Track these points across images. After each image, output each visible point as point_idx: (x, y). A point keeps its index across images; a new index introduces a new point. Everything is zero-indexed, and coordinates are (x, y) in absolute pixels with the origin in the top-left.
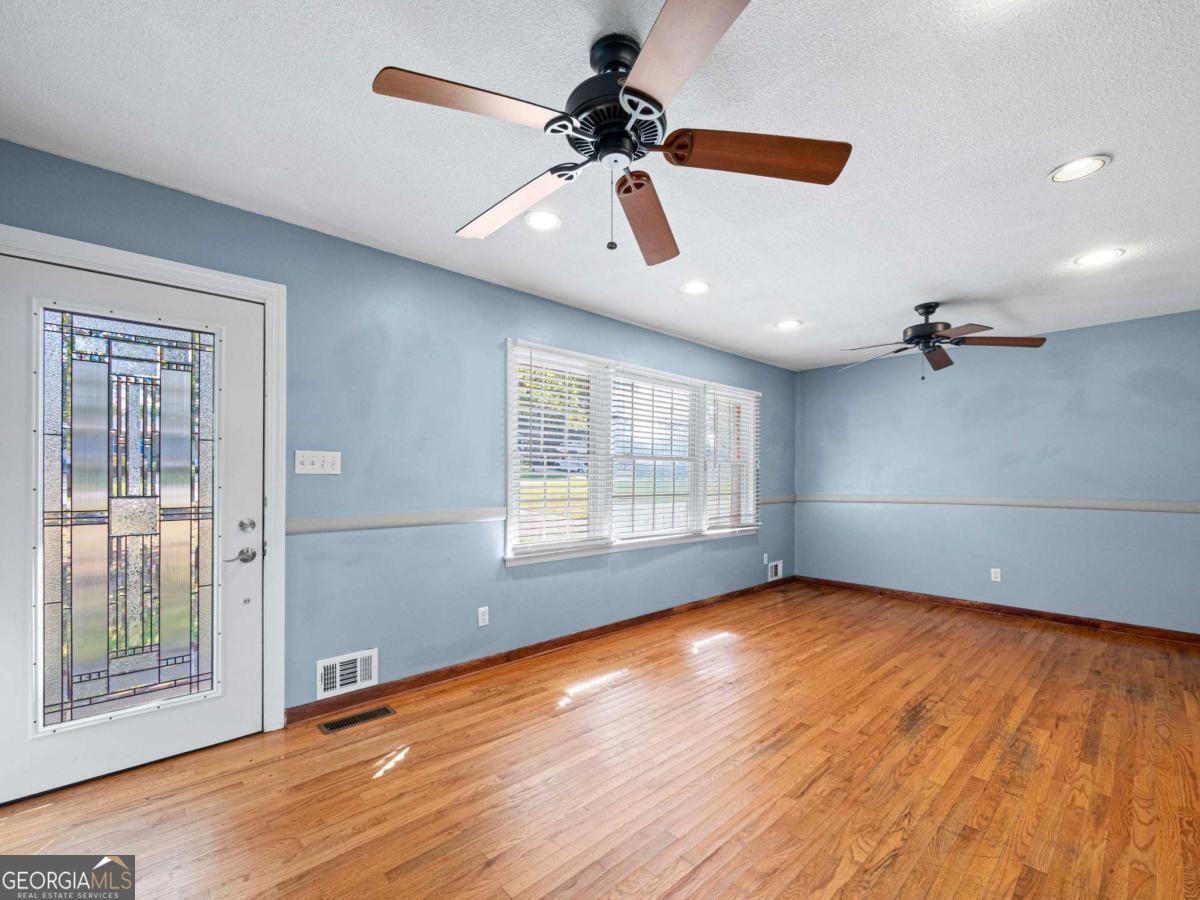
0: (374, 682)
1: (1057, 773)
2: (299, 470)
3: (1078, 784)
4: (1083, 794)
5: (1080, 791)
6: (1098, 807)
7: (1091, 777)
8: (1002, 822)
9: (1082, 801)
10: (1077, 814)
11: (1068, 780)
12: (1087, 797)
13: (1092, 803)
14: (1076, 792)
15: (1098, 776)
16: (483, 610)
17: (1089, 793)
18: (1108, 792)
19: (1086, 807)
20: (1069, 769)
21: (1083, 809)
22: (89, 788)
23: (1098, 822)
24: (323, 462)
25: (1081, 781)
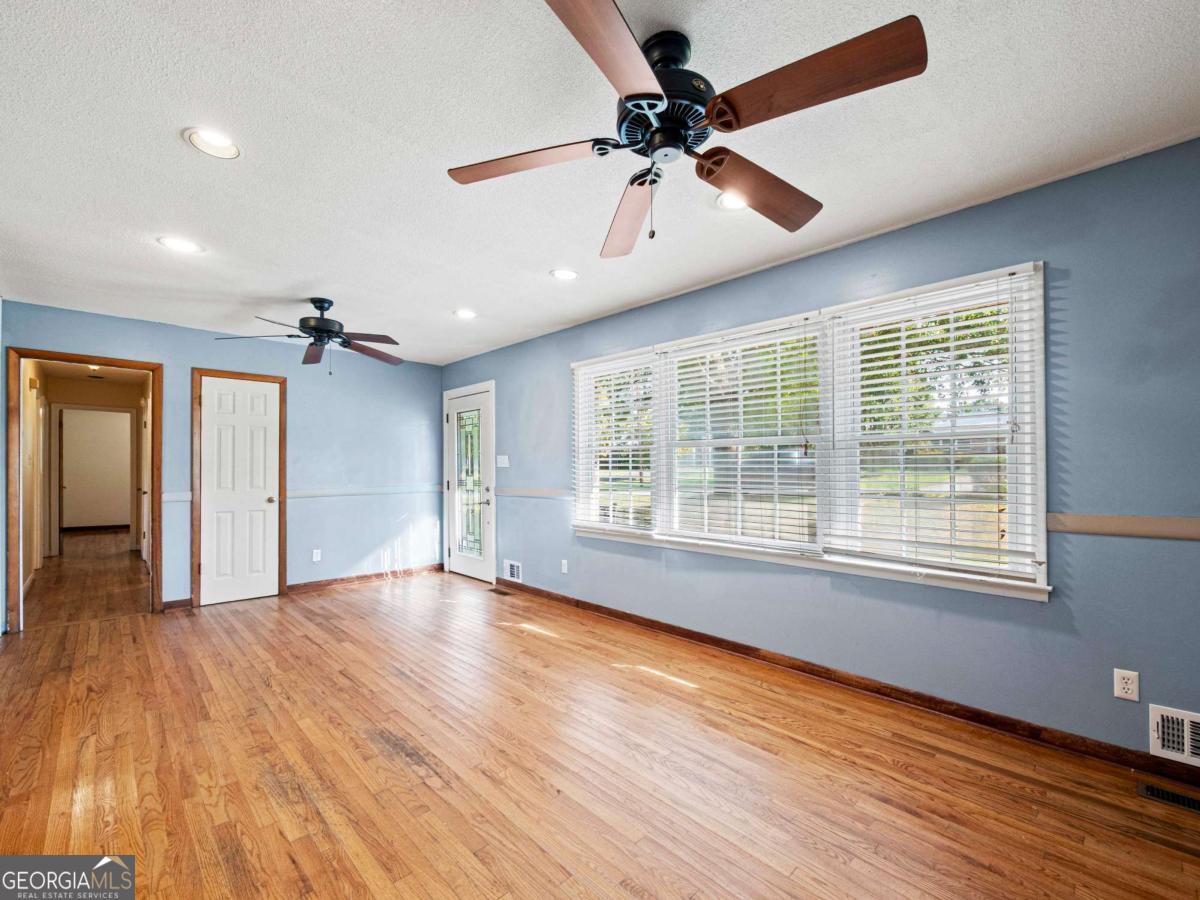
0: (520, 581)
1: (239, 790)
2: (499, 465)
3: (216, 792)
4: (206, 786)
5: (209, 787)
6: (189, 783)
7: (208, 808)
8: (241, 729)
9: (202, 779)
10: (200, 767)
11: (226, 790)
12: (201, 786)
13: (195, 784)
14: (212, 784)
15: (204, 816)
16: (564, 562)
17: (202, 790)
18: (187, 804)
19: (197, 776)
20: (233, 803)
21: (199, 774)
22: (465, 578)
23: (183, 772)
24: (504, 461)
25: (214, 799)
